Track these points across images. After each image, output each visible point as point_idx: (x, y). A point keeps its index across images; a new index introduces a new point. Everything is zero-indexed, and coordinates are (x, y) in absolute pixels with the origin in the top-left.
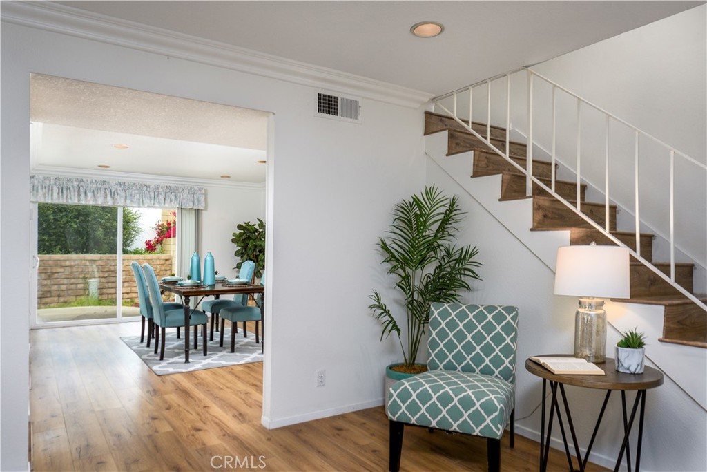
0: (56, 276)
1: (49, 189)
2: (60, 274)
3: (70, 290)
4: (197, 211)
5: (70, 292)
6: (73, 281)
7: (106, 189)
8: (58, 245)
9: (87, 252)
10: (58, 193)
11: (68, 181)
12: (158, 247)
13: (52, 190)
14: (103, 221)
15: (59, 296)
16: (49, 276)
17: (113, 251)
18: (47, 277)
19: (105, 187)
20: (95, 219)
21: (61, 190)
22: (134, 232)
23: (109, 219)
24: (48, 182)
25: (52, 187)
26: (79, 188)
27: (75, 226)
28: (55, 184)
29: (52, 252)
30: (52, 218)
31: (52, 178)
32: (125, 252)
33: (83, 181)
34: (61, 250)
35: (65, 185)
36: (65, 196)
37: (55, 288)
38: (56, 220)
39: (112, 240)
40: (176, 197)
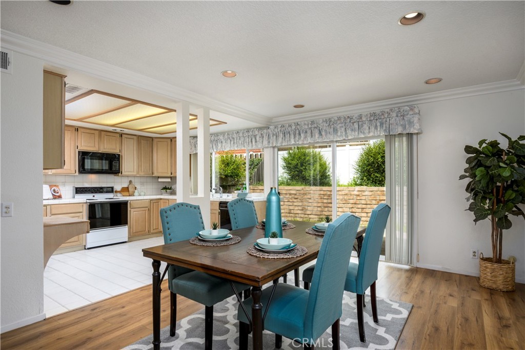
40: (381, 123)
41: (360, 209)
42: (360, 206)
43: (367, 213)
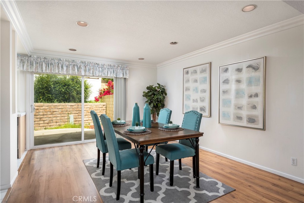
0: (55, 113)
1: (40, 64)
2: (57, 112)
3: (61, 119)
4: (125, 79)
5: (61, 120)
6: (63, 115)
7: (74, 65)
8: (56, 99)
9: (69, 102)
10: (46, 67)
11: (52, 59)
12: (100, 100)
13: (42, 65)
14: (76, 88)
15: (56, 122)
16: (52, 113)
17: (80, 101)
18: (51, 114)
19: (73, 64)
20: (72, 87)
21: (48, 65)
22: (90, 93)
23: (79, 87)
24: (39, 60)
25: (42, 63)
26: (59, 64)
27: (64, 90)
28: (44, 61)
29: (53, 102)
30: (53, 86)
31: (42, 57)
32: (85, 102)
33: (61, 60)
34: (57, 101)
35: (50, 62)
36: (50, 69)
37: (55, 118)
38: (54, 88)
39: (80, 96)
40: (114, 71)
41: (39, 119)
42: (38, 117)
43: (44, 121)
